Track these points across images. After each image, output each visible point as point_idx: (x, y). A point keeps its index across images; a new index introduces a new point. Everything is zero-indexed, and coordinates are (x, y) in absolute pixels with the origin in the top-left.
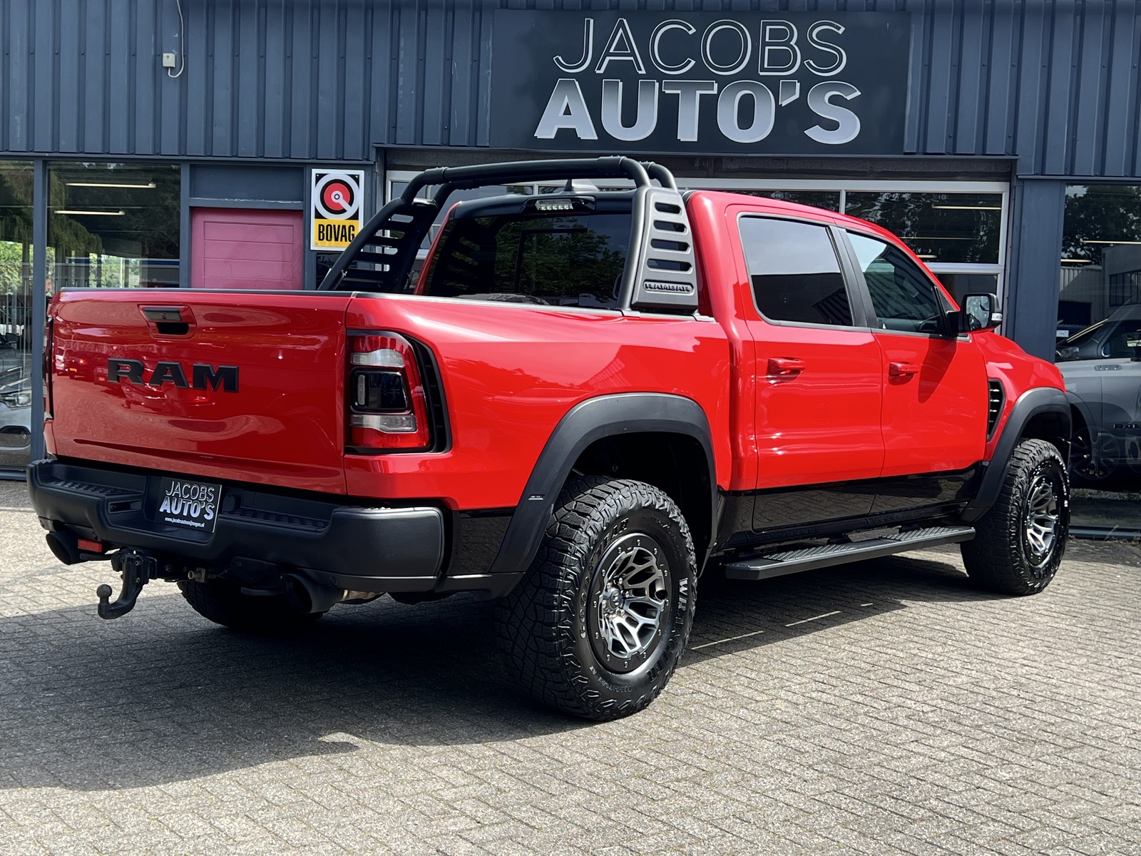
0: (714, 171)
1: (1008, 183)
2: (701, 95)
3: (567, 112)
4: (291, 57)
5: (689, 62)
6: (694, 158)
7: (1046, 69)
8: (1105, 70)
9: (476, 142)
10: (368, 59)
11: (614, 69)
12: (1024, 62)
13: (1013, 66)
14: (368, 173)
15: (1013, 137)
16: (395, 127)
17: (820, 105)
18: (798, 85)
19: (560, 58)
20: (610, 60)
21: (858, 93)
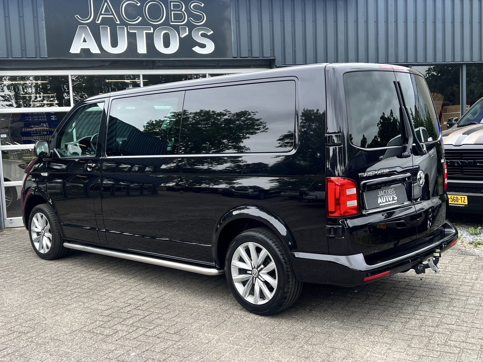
0: (153, 66)
2: (146, 33)
3: (85, 41)
5: (139, 18)
6: (142, 61)
7: (282, 21)
8: (303, 22)
9: (40, 55)
11: (105, 21)
12: (274, 19)
13: (270, 21)
15: (273, 50)
17: (198, 37)
18: (187, 29)
19: (78, 16)
20: (102, 17)
21: (212, 32)
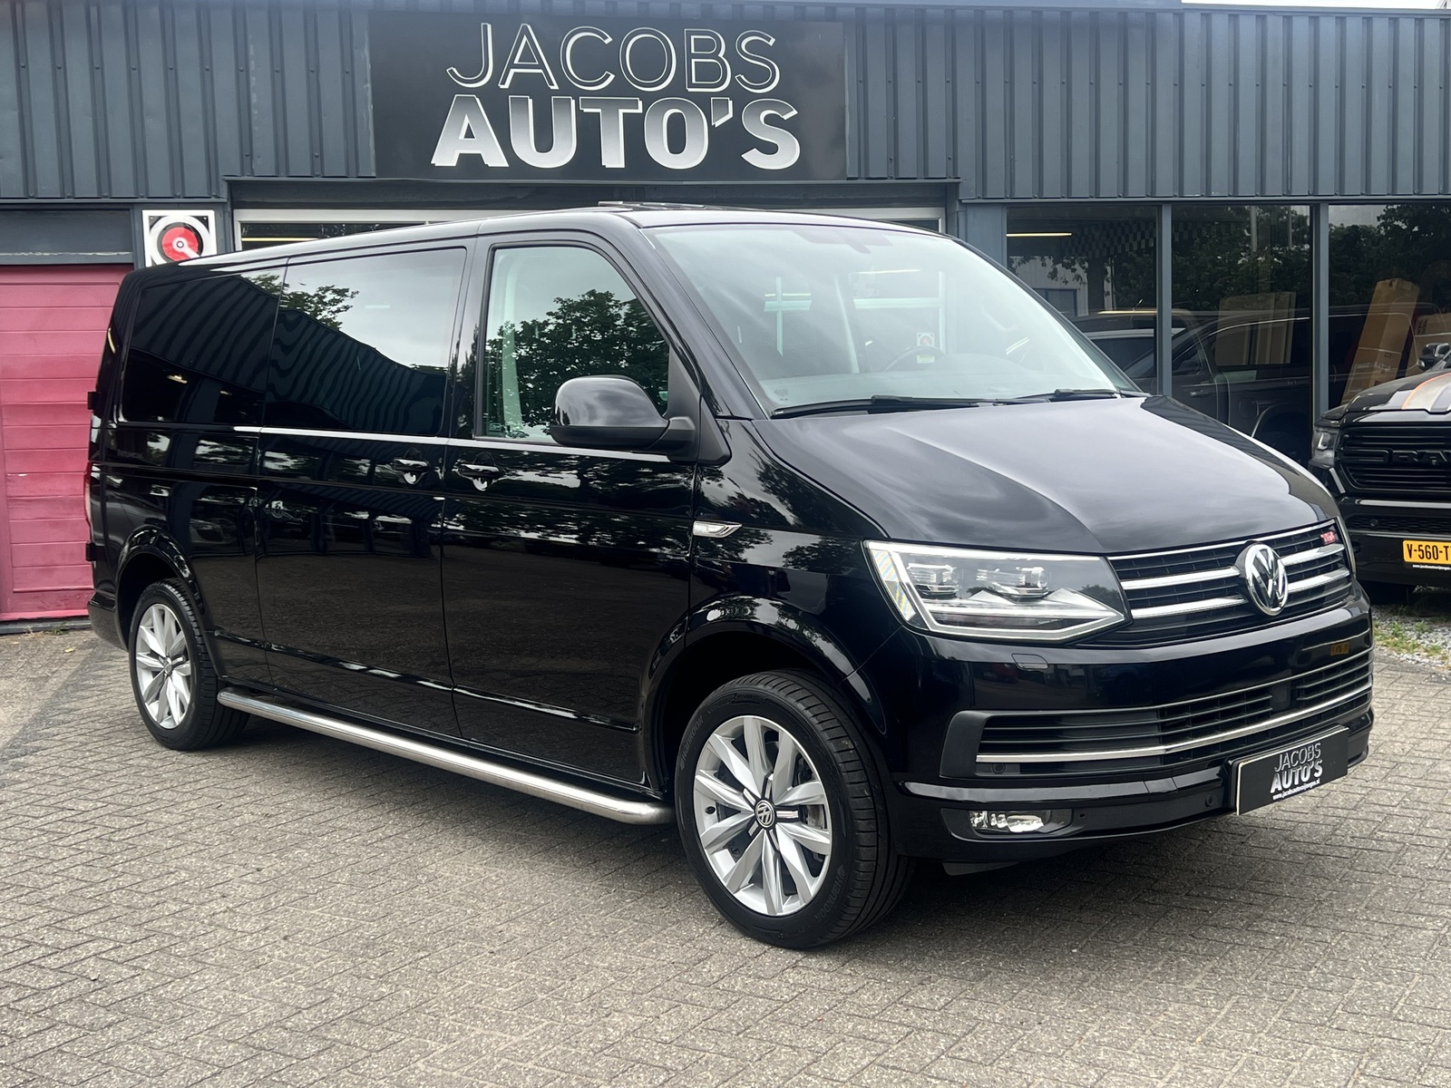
1: (944, 208)
3: (469, 134)
4: (101, 68)
8: (1036, 86)
9: (357, 172)
10: (207, 72)
11: (521, 84)
12: (959, 77)
13: (948, 82)
14: (219, 215)
15: (953, 160)
16: (251, 156)
17: (757, 126)
18: (730, 103)
19: (455, 70)
